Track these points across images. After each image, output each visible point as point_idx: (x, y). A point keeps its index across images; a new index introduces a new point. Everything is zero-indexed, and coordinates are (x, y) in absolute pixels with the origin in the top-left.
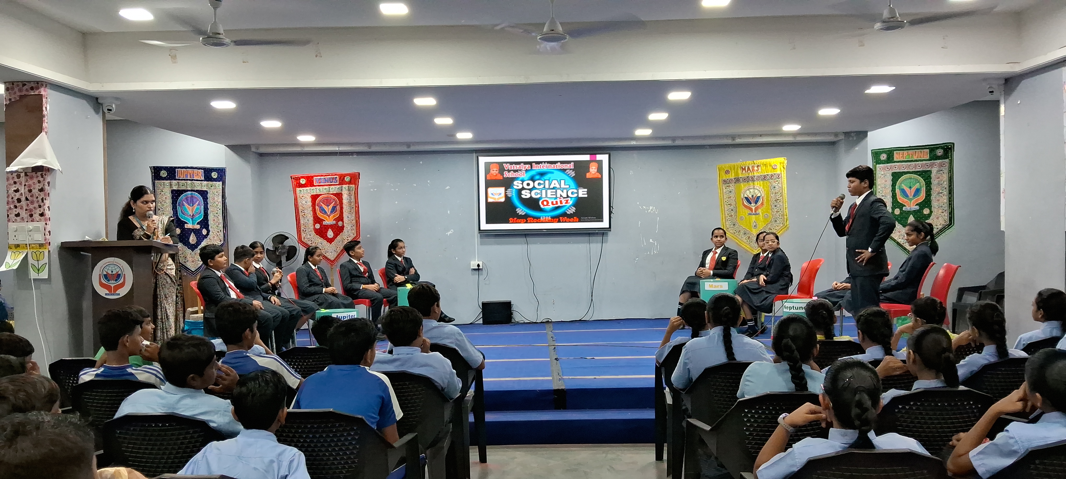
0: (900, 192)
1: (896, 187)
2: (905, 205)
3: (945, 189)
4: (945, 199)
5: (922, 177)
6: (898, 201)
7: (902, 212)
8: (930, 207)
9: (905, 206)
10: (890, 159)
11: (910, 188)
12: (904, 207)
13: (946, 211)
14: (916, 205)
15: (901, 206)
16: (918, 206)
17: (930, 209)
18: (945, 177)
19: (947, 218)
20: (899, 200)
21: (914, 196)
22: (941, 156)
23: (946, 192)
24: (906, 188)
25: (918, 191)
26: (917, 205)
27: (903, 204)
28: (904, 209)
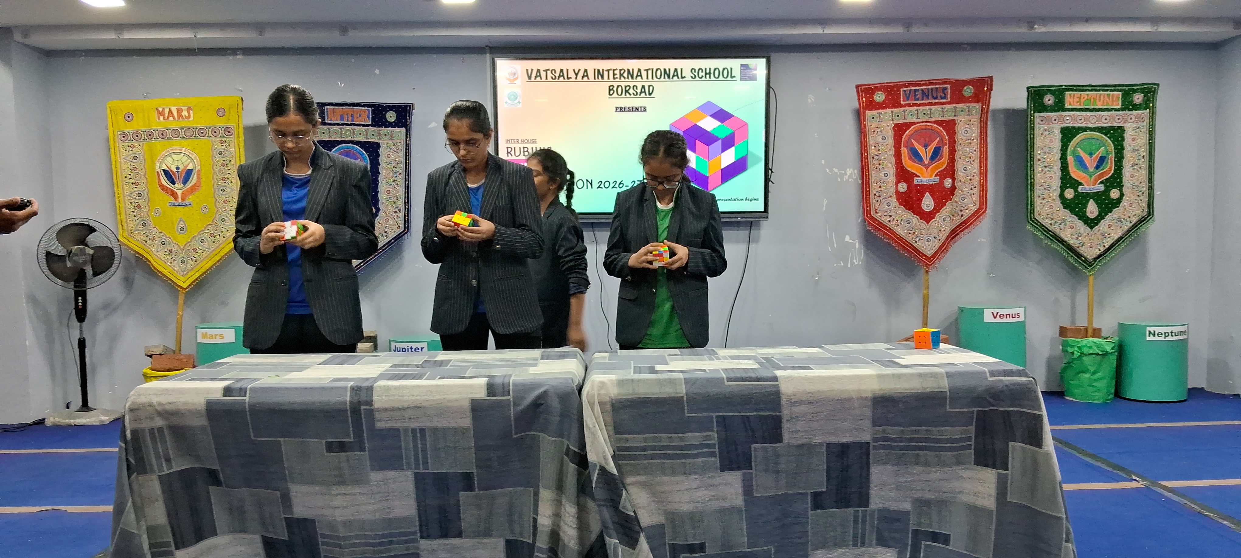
0: (1075, 162)
1: (1069, 152)
2: (1082, 182)
3: (1143, 157)
4: (1143, 174)
5: (1108, 137)
6: (1071, 177)
7: (1078, 195)
8: (1120, 186)
9: (1081, 184)
10: (1059, 106)
11: (1091, 154)
12: (1080, 187)
13: (1143, 193)
14: (1099, 184)
15: (1075, 184)
16: (1103, 185)
17: (1121, 190)
18: (1143, 139)
19: (1145, 205)
20: (1073, 175)
21: (1097, 167)
22: (1140, 104)
23: (1145, 165)
24: (1084, 156)
25: (1102, 160)
26: (1101, 183)
27: (1080, 181)
28: (1080, 189)
